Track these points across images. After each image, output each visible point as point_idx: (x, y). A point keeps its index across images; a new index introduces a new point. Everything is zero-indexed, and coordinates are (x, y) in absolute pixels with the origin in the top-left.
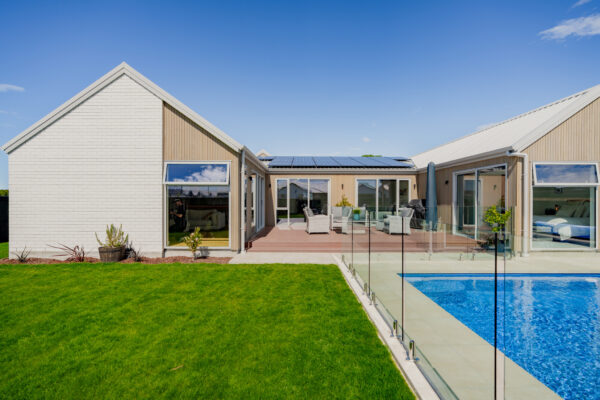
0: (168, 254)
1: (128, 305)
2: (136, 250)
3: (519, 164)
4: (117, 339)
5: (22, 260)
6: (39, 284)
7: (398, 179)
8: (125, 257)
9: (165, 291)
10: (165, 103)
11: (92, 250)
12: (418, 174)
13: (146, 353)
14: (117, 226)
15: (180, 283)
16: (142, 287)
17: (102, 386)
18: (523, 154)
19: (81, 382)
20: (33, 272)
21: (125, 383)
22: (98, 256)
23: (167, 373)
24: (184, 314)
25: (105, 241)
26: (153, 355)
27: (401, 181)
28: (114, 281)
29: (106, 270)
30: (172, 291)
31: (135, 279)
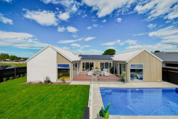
0: (57, 82)
1: (50, 95)
2: (51, 81)
3: (127, 64)
4: (48, 101)
5: (30, 83)
6: (34, 90)
7: (109, 62)
8: (49, 83)
9: (56, 92)
10: (57, 52)
11: (43, 81)
12: (113, 61)
13: (53, 104)
14: (48, 77)
15: (59, 90)
16: (52, 91)
17: (47, 109)
18: (128, 63)
19: (44, 108)
20: (32, 86)
21: (50, 108)
22: (44, 82)
23: (56, 107)
24: (59, 97)
25: (45, 79)
26: (54, 104)
27: (110, 63)
28: (48, 89)
29: (46, 86)
30: (57, 92)
31: (51, 88)
